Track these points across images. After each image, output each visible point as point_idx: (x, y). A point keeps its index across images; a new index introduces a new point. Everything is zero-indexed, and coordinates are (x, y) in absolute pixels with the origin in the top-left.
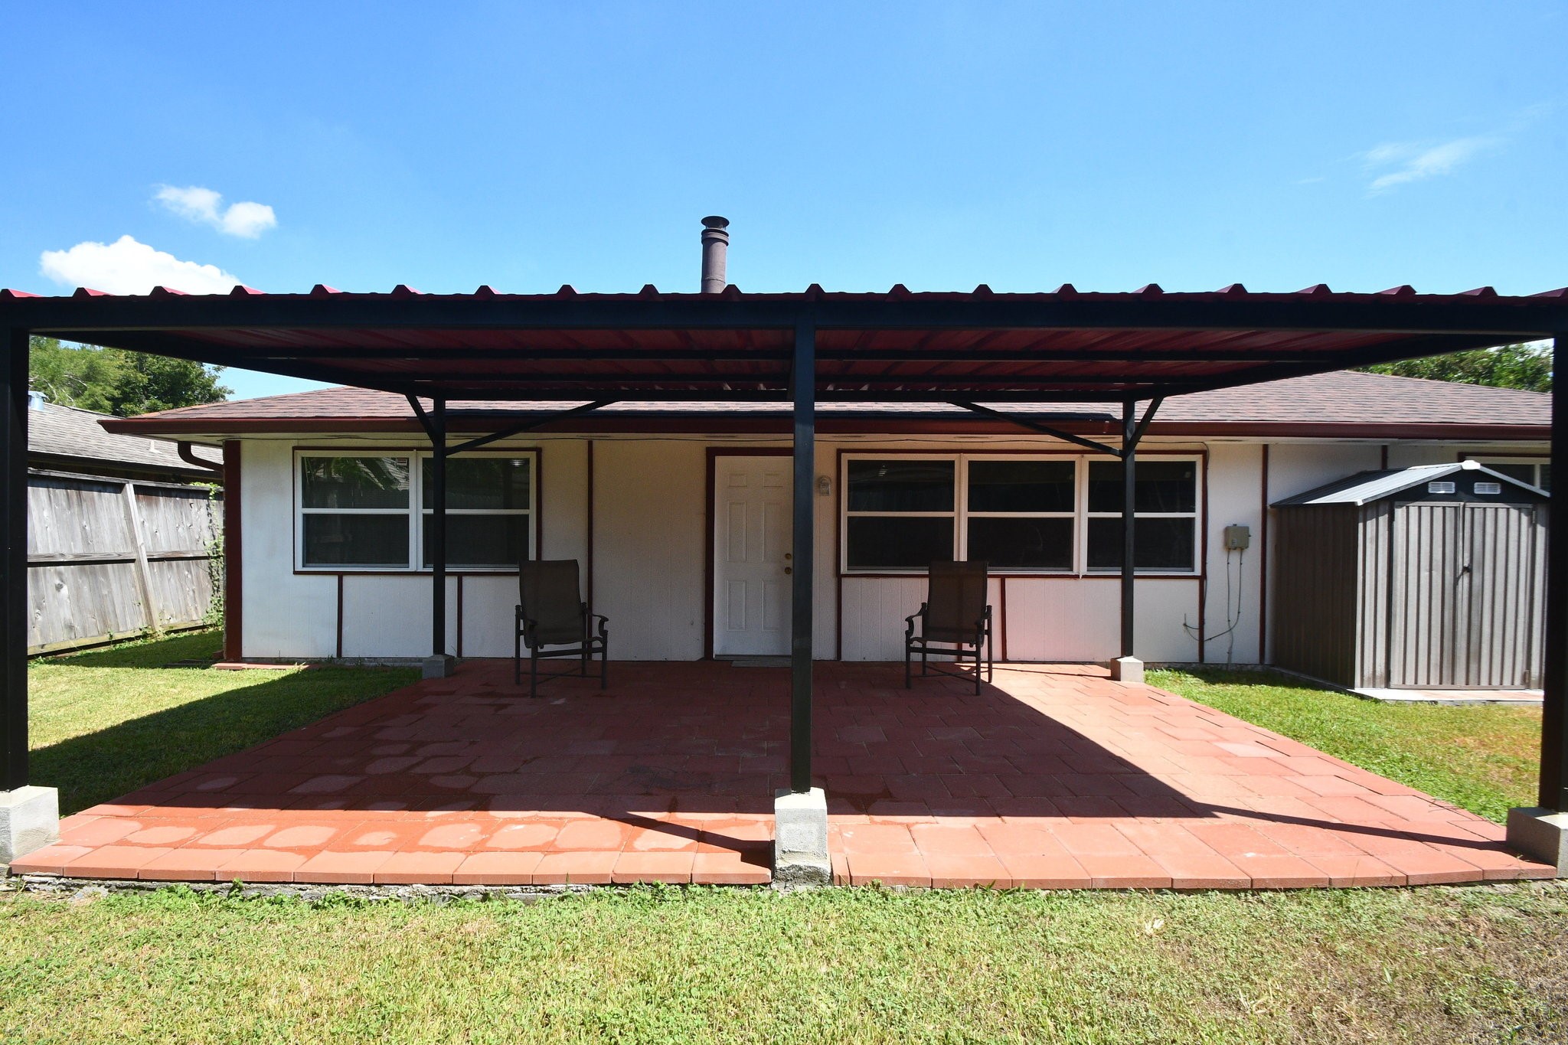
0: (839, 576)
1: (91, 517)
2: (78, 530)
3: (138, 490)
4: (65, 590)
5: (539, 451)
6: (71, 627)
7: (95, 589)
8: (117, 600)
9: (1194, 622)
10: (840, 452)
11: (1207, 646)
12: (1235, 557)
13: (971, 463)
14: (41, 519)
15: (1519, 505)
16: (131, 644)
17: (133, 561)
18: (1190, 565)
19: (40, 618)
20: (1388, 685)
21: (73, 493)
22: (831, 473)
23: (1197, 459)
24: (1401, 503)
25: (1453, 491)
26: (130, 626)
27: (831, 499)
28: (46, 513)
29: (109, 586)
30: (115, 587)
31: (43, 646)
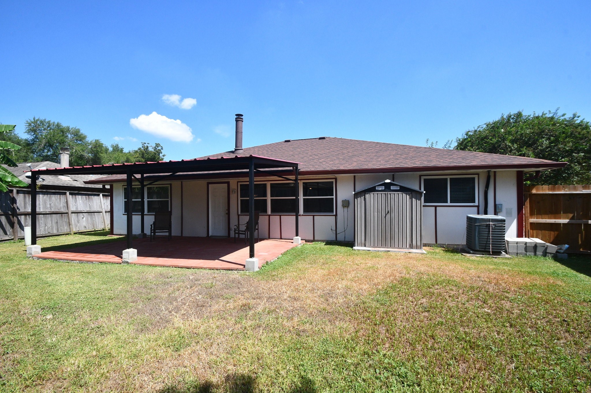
0: (239, 215)
1: (92, 202)
2: (88, 205)
3: (103, 195)
4: (84, 219)
5: (171, 185)
6: (85, 227)
7: (92, 218)
8: (97, 221)
9: (334, 228)
10: (238, 182)
11: (338, 235)
12: (346, 209)
13: (271, 184)
14: (79, 202)
15: (406, 193)
16: (100, 232)
17: (101, 212)
18: (333, 212)
19: (78, 225)
20: (365, 246)
21: (87, 197)
22: (236, 188)
23: (334, 180)
24: (368, 193)
25: (384, 189)
26: (100, 227)
27: (236, 195)
28: (80, 201)
29: (95, 218)
30: (97, 218)
31: (78, 231)
